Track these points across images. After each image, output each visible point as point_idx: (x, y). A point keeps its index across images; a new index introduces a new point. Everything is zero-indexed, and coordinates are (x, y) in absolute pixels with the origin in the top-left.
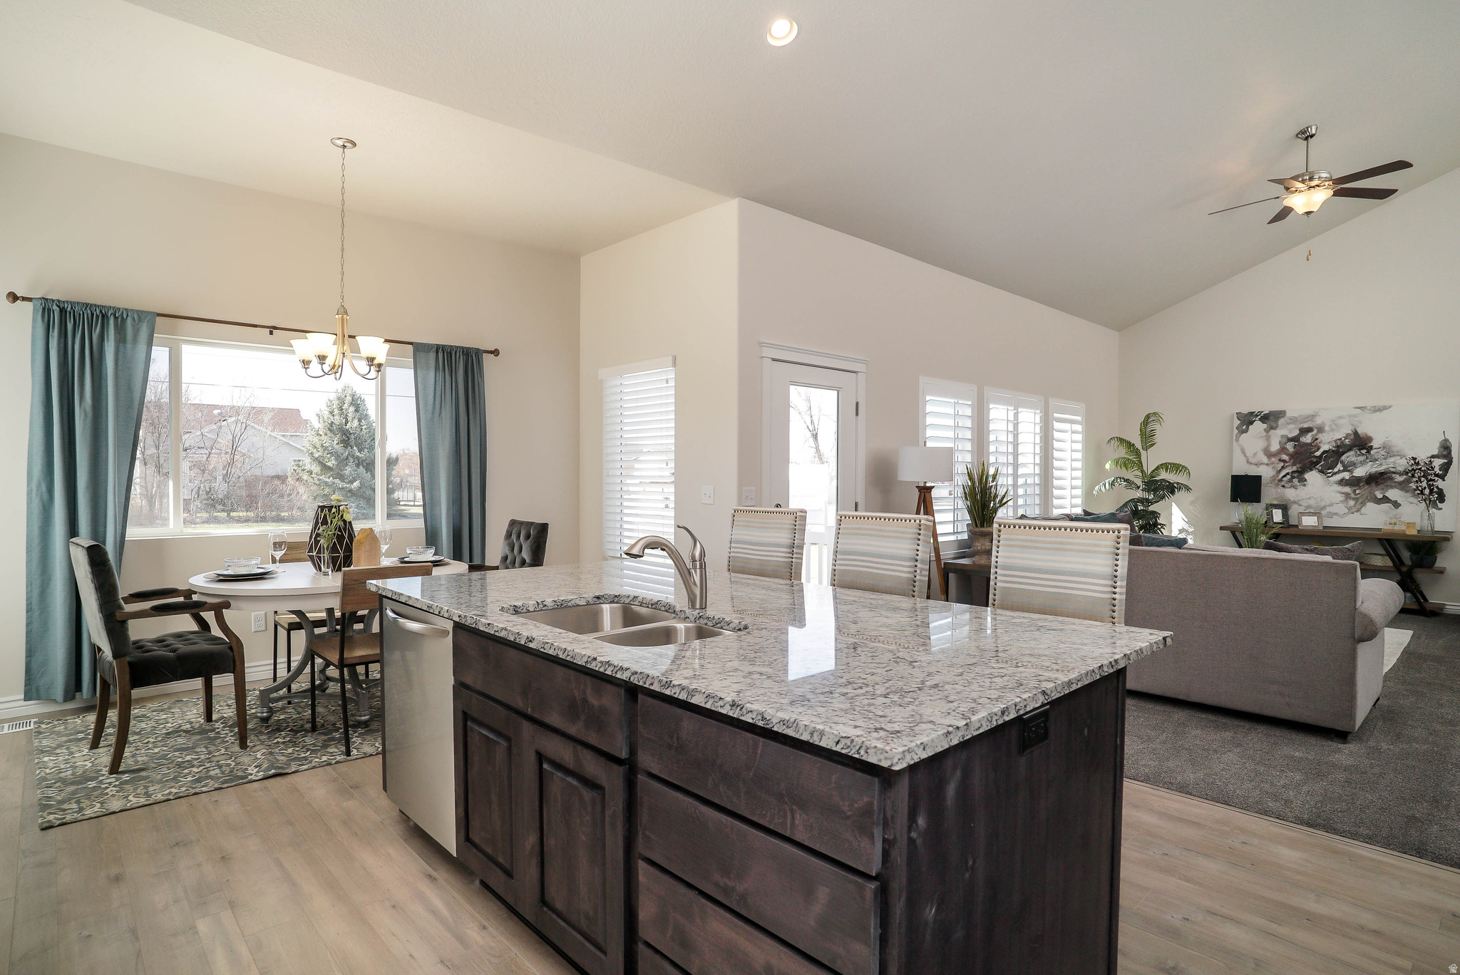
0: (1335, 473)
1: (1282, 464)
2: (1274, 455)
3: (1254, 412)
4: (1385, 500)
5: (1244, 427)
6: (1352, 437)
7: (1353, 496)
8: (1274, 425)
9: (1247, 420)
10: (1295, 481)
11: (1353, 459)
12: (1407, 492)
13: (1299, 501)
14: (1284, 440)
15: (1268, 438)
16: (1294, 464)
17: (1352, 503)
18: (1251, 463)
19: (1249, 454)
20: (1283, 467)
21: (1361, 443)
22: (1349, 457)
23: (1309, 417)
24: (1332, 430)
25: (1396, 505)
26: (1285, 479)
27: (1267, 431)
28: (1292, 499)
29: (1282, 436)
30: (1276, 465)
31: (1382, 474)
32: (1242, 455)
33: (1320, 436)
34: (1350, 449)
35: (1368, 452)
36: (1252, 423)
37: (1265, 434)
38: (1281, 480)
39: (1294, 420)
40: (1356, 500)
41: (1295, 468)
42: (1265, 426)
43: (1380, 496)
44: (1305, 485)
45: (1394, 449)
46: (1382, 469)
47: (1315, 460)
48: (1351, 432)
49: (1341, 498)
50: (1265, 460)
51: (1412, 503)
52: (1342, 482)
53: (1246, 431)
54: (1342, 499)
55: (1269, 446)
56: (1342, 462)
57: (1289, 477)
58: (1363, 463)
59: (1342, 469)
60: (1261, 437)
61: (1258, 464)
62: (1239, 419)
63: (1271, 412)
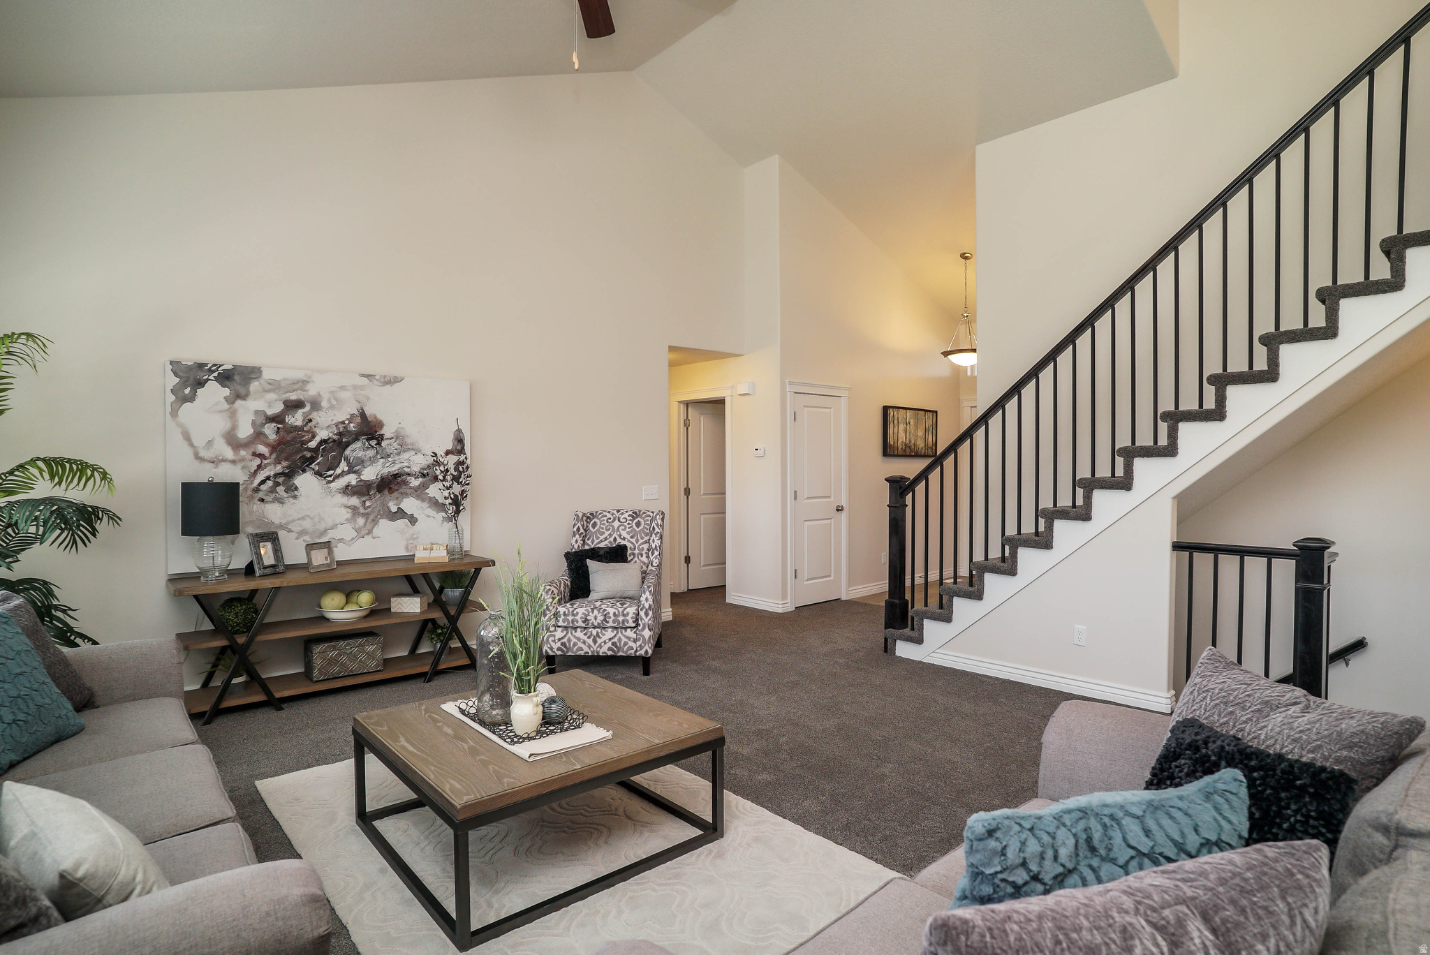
0: (338, 476)
1: (258, 461)
2: (245, 445)
3: (206, 365)
4: (400, 514)
5: (187, 391)
6: (358, 420)
7: (362, 510)
8: (242, 391)
9: (192, 378)
10: (281, 489)
11: (361, 454)
12: (423, 500)
13: (288, 523)
14: (261, 419)
15: (233, 414)
16: (278, 461)
17: (361, 521)
18: (201, 459)
19: (199, 442)
20: (259, 467)
21: (369, 430)
22: (356, 450)
23: (298, 382)
24: (332, 407)
25: (413, 520)
26: (264, 487)
27: (231, 400)
28: (277, 521)
29: (257, 412)
30: (249, 464)
31: (396, 476)
32: (185, 445)
33: (314, 415)
34: (356, 439)
35: (379, 444)
36: (201, 384)
37: (226, 406)
38: (257, 490)
39: (275, 386)
40: (366, 516)
41: (279, 469)
42: (226, 392)
43: (394, 509)
44: (295, 497)
45: (408, 441)
46: (394, 469)
47: (308, 455)
48: (356, 412)
49: (346, 514)
50: (229, 453)
51: (428, 516)
52: (348, 490)
53: (191, 398)
54: (349, 516)
55: (234, 428)
56: (346, 459)
57: (270, 483)
58: (373, 460)
59: (346, 469)
60: (220, 412)
61: (216, 461)
62: (176, 374)
63: (235, 367)
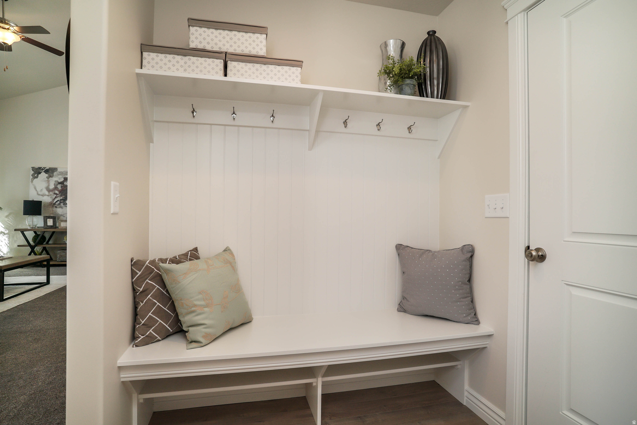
1: (55, 196)
2: (52, 191)
3: (42, 168)
5: (36, 175)
8: (51, 175)
9: (37, 171)
10: (62, 204)
13: (64, 214)
14: (57, 183)
15: (48, 182)
16: (61, 196)
18: (39, 195)
19: (38, 189)
20: (56, 197)
23: (67, 172)
26: (57, 203)
27: (48, 178)
28: (60, 213)
29: (56, 181)
30: (52, 196)
32: (34, 190)
36: (40, 173)
37: (47, 179)
38: (54, 204)
39: (61, 173)
41: (61, 198)
42: (47, 175)
50: (47, 193)
53: (37, 177)
55: (49, 186)
57: (59, 202)
60: (45, 181)
61: (43, 195)
62: (33, 171)
63: (50, 168)
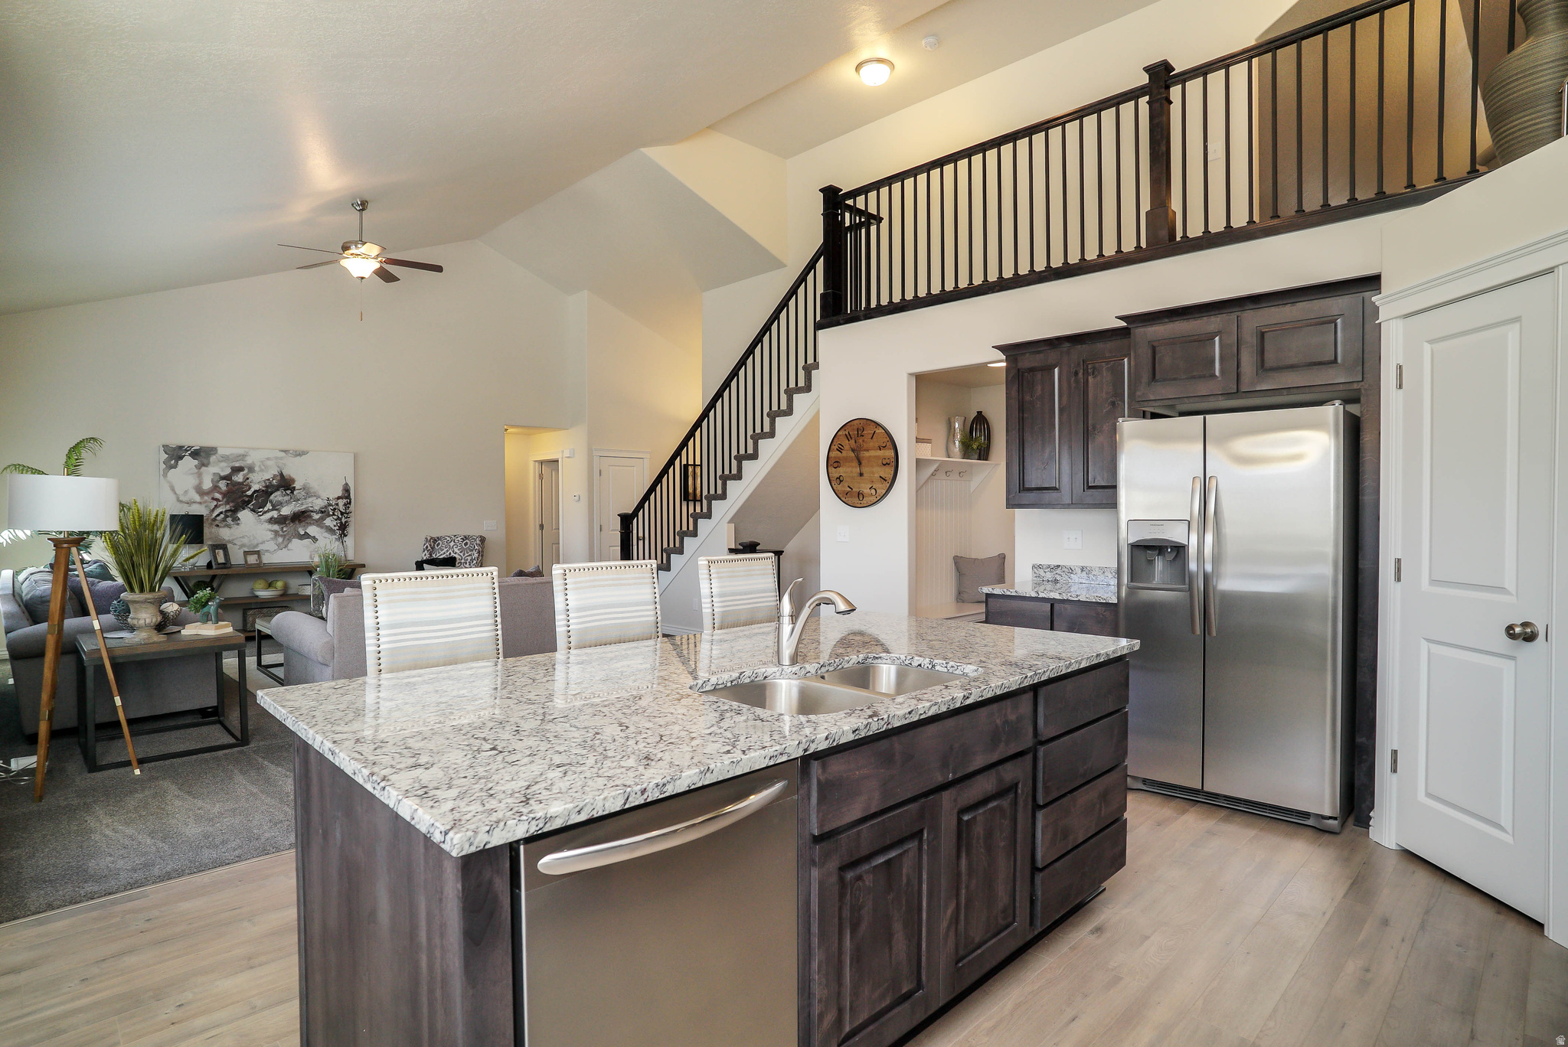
0: (265, 512)
1: (215, 503)
2: (207, 493)
3: (184, 447)
4: (307, 536)
5: (173, 462)
6: (279, 478)
7: (281, 533)
8: (205, 461)
9: (176, 454)
10: (229, 520)
11: (280, 499)
12: (322, 528)
13: (233, 539)
14: (217, 478)
15: (200, 475)
16: (227, 503)
17: (280, 540)
18: (181, 502)
19: (179, 491)
20: (216, 506)
21: (285, 484)
22: (277, 496)
23: (240, 456)
24: (262, 470)
25: (315, 539)
26: (218, 518)
27: (198, 467)
28: (227, 538)
29: (214, 474)
30: (210, 504)
31: (303, 512)
32: (171, 493)
33: (250, 476)
34: (278, 490)
35: (292, 492)
36: (181, 458)
37: (196, 471)
38: (214, 519)
39: (225, 458)
40: (284, 536)
41: (228, 507)
42: (196, 462)
43: (302, 533)
44: (238, 524)
45: (312, 491)
46: (303, 508)
47: (247, 499)
48: (277, 473)
49: (271, 535)
50: (197, 498)
51: (326, 538)
52: (272, 521)
53: (175, 466)
54: (272, 536)
55: (201, 483)
56: (271, 502)
57: (222, 516)
58: (288, 503)
59: (271, 508)
60: (192, 474)
61: (190, 503)
62: (166, 453)
63: (201, 448)
